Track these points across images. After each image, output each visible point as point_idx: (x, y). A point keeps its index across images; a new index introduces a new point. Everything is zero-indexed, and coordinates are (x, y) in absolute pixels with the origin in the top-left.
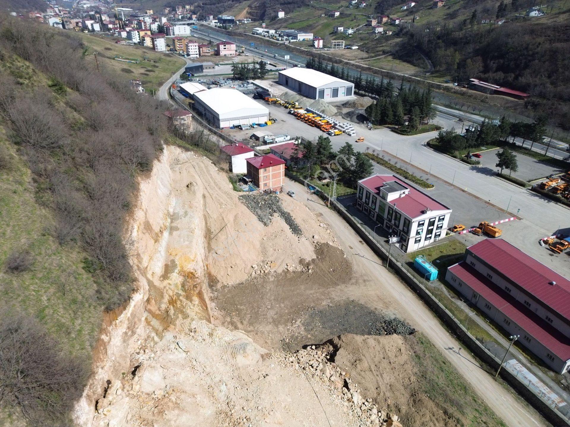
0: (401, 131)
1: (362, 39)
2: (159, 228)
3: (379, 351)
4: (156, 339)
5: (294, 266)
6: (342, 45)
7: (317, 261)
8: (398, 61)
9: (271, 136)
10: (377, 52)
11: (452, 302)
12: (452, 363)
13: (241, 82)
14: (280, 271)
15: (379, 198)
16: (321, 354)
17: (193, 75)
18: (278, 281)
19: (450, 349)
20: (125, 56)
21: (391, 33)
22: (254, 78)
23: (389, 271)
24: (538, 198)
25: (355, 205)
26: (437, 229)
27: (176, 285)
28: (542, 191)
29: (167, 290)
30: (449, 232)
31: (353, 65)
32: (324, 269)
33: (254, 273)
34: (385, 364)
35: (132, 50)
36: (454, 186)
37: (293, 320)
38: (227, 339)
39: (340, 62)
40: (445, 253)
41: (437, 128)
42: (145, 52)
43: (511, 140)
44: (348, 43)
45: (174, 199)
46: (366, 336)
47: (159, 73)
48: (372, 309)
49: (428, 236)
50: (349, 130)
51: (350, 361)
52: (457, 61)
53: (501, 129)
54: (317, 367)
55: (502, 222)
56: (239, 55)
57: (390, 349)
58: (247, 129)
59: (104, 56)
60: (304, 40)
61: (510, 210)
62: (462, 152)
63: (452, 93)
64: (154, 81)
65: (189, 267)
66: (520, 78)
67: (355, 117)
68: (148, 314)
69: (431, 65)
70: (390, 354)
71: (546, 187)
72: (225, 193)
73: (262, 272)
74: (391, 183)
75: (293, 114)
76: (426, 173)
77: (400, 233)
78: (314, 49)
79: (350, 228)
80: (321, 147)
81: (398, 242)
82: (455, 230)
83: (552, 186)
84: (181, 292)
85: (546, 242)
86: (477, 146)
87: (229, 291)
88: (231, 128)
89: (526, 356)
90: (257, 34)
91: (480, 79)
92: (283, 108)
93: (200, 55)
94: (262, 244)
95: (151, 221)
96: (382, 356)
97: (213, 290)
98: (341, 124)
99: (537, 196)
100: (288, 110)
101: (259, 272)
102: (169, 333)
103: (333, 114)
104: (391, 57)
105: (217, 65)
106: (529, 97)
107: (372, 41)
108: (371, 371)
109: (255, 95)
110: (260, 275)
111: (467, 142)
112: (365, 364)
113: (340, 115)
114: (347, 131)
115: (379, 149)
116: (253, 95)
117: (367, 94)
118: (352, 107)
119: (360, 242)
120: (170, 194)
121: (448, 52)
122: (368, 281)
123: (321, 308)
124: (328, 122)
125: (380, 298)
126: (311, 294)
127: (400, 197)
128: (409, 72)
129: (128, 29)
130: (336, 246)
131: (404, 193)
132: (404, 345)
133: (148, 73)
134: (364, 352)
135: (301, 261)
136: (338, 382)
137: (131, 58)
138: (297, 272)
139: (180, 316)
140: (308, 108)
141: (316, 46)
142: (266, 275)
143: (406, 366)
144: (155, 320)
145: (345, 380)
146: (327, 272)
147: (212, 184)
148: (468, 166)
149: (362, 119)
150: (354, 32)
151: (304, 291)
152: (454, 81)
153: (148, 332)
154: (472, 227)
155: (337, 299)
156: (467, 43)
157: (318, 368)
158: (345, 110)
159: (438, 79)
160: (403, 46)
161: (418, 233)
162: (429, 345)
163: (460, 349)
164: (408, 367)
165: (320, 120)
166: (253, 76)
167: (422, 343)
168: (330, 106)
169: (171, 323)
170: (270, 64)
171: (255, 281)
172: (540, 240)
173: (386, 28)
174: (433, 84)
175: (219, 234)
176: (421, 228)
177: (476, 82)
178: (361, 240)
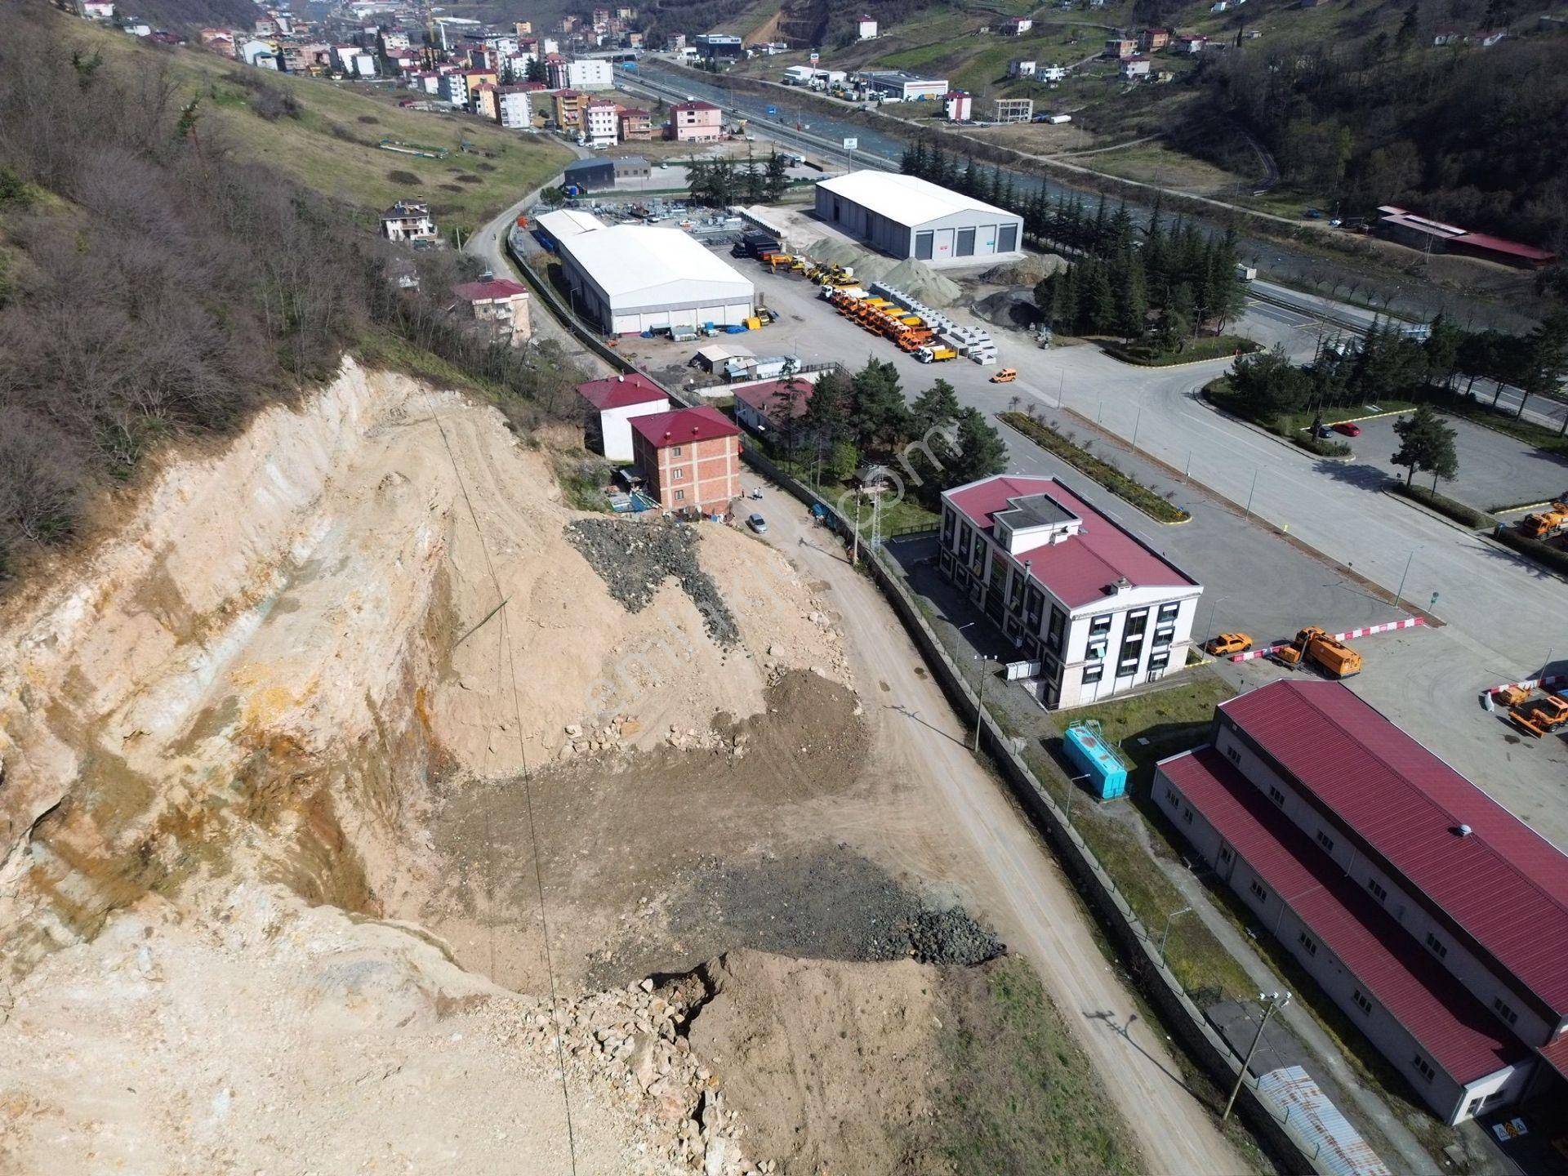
0: (1132, 353)
1: (1083, 96)
2: (219, 600)
3: (831, 1012)
4: (61, 933)
5: (693, 734)
6: (1025, 111)
7: (766, 721)
8: (1176, 157)
9: (746, 358)
10: (1123, 130)
11: (1155, 868)
12: (1096, 1062)
13: (712, 210)
14: (647, 745)
15: (992, 546)
16: (666, 1008)
17: (582, 192)
18: (636, 776)
19: (1102, 1016)
20: (410, 140)
21: (1169, 77)
22: (748, 202)
23: (979, 762)
24: (1509, 562)
25: (935, 561)
26: (1154, 644)
27: (214, 774)
28: (1527, 540)
29: (171, 788)
30: (1199, 652)
31: (1046, 167)
32: (781, 747)
33: (569, 749)
34: (842, 1052)
35: (435, 125)
36: (1252, 516)
37: (643, 894)
38: (317, 946)
39: (1011, 158)
40: (1172, 716)
41: (1246, 346)
42: (467, 129)
43: (1461, 386)
44: (1043, 105)
45: (327, 521)
46: (802, 961)
47: (493, 186)
48: (894, 875)
49: (1125, 663)
50: (976, 348)
51: (732, 1037)
52: (1347, 153)
53: (1431, 354)
54: (617, 1048)
55: (1374, 630)
56: (730, 139)
57: (868, 1008)
58: (689, 339)
59: (350, 139)
60: (921, 99)
61: (1409, 596)
62: (1301, 418)
63: (1321, 246)
64: (475, 206)
65: (282, 720)
66: (1529, 205)
67: (1007, 309)
68: (51, 858)
69: (1271, 167)
70: (864, 1023)
71: (1542, 530)
72: (523, 511)
73: (596, 746)
74: (1033, 500)
75: (829, 300)
76: (1178, 476)
77: (1042, 649)
78: (945, 124)
79: (899, 628)
80: (861, 391)
81: (1034, 678)
82: (1220, 649)
83: (1563, 526)
84: (227, 795)
85: (1501, 699)
86: (1354, 402)
87: (484, 799)
88: (644, 335)
89: (1352, 1057)
90: (796, 83)
91: (1409, 208)
92: (808, 283)
93: (620, 137)
94: (608, 663)
95: (181, 580)
96: (840, 1029)
97: (437, 792)
98: (958, 331)
99: (1507, 555)
100: (818, 290)
101: (585, 745)
102: (133, 918)
103: (946, 302)
104: (1160, 144)
105: (659, 164)
106: (1548, 261)
107: (1114, 100)
108: (792, 1072)
109: (737, 245)
110: (587, 756)
111: (1318, 388)
112: (778, 1050)
113: (964, 305)
114: (971, 350)
115: (1054, 403)
116: (731, 247)
117: (1059, 246)
118: (1007, 283)
119: (919, 671)
120: (316, 503)
121: (1322, 129)
122: (906, 788)
123: (740, 863)
124: (923, 323)
125: (925, 843)
126: (722, 819)
127: (1052, 542)
128: (1203, 189)
129: (443, 69)
130: (838, 680)
131: (1064, 531)
132: (929, 997)
133: (462, 185)
134: (784, 1011)
135: (719, 721)
136: (672, 1102)
137: (426, 144)
138: (699, 751)
139: (205, 866)
140: (878, 284)
141: (952, 115)
142: (603, 755)
143: (909, 1066)
144: (78, 877)
145: (703, 1094)
146: (788, 755)
147: (490, 483)
148: (1311, 460)
149: (1024, 317)
150: (1067, 77)
151: (705, 808)
152: (1330, 214)
153: (25, 913)
154: (1275, 644)
155: (796, 837)
156: (1383, 102)
157: (617, 1054)
158: (984, 292)
159: (1288, 207)
160: (1195, 113)
161: (1091, 653)
162: (1032, 1001)
163: (1133, 1018)
164: (917, 1070)
165: (900, 318)
166: (745, 194)
167: (1007, 992)
168: (943, 278)
169: (154, 887)
170: (807, 163)
171: (569, 771)
172: (1486, 692)
173: (1160, 63)
174: (1267, 221)
175: (480, 630)
176: (1101, 637)
177: (1396, 215)
178: (921, 664)
